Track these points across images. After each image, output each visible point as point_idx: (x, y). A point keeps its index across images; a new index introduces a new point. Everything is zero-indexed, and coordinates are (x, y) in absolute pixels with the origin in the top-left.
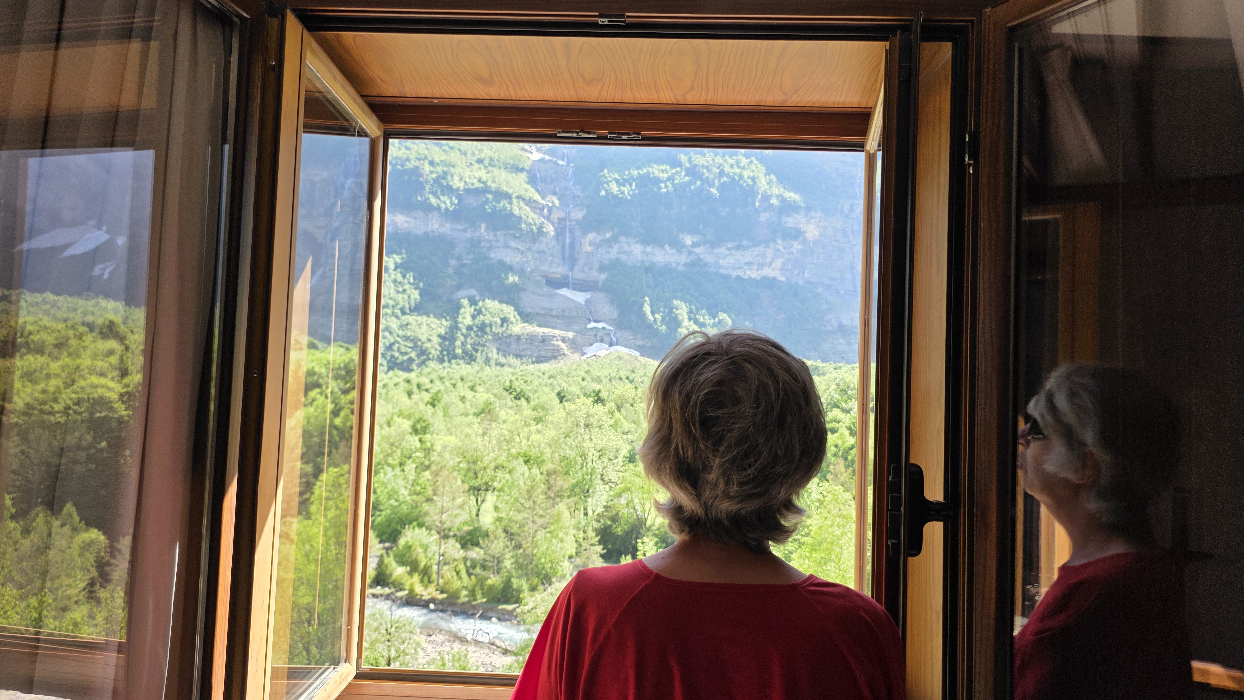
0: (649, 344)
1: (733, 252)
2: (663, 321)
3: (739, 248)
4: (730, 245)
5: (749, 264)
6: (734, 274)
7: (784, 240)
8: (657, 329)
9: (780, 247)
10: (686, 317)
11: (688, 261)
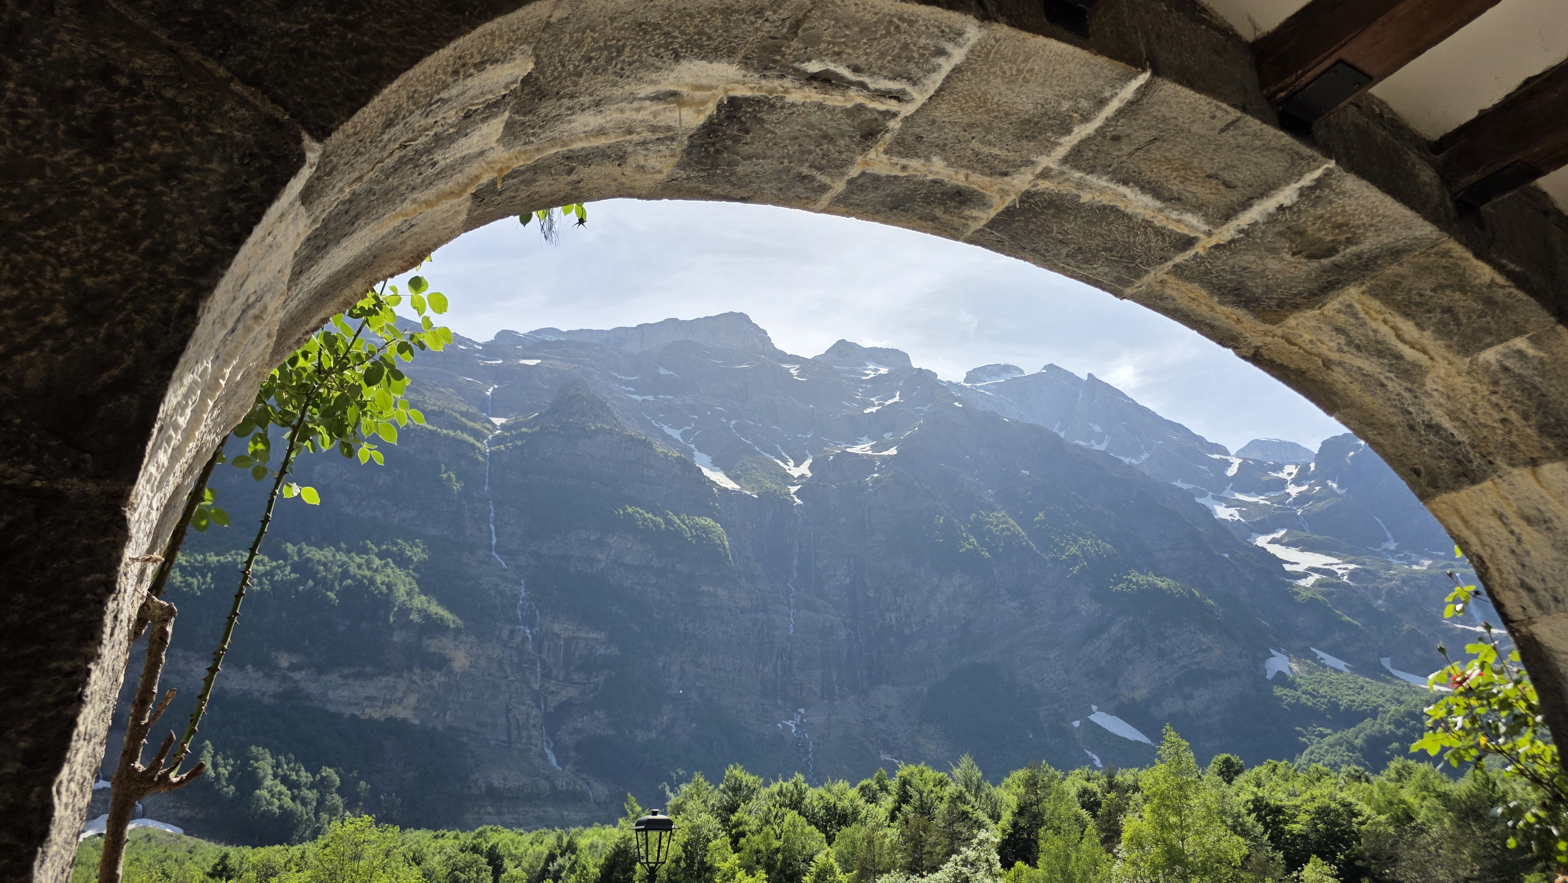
0: (201, 815)
1: (350, 681)
2: (231, 779)
3: (358, 676)
4: (346, 672)
5: (370, 698)
6: (348, 711)
7: (423, 670)
8: (220, 789)
9: (417, 678)
10: (270, 771)
11: (280, 690)
